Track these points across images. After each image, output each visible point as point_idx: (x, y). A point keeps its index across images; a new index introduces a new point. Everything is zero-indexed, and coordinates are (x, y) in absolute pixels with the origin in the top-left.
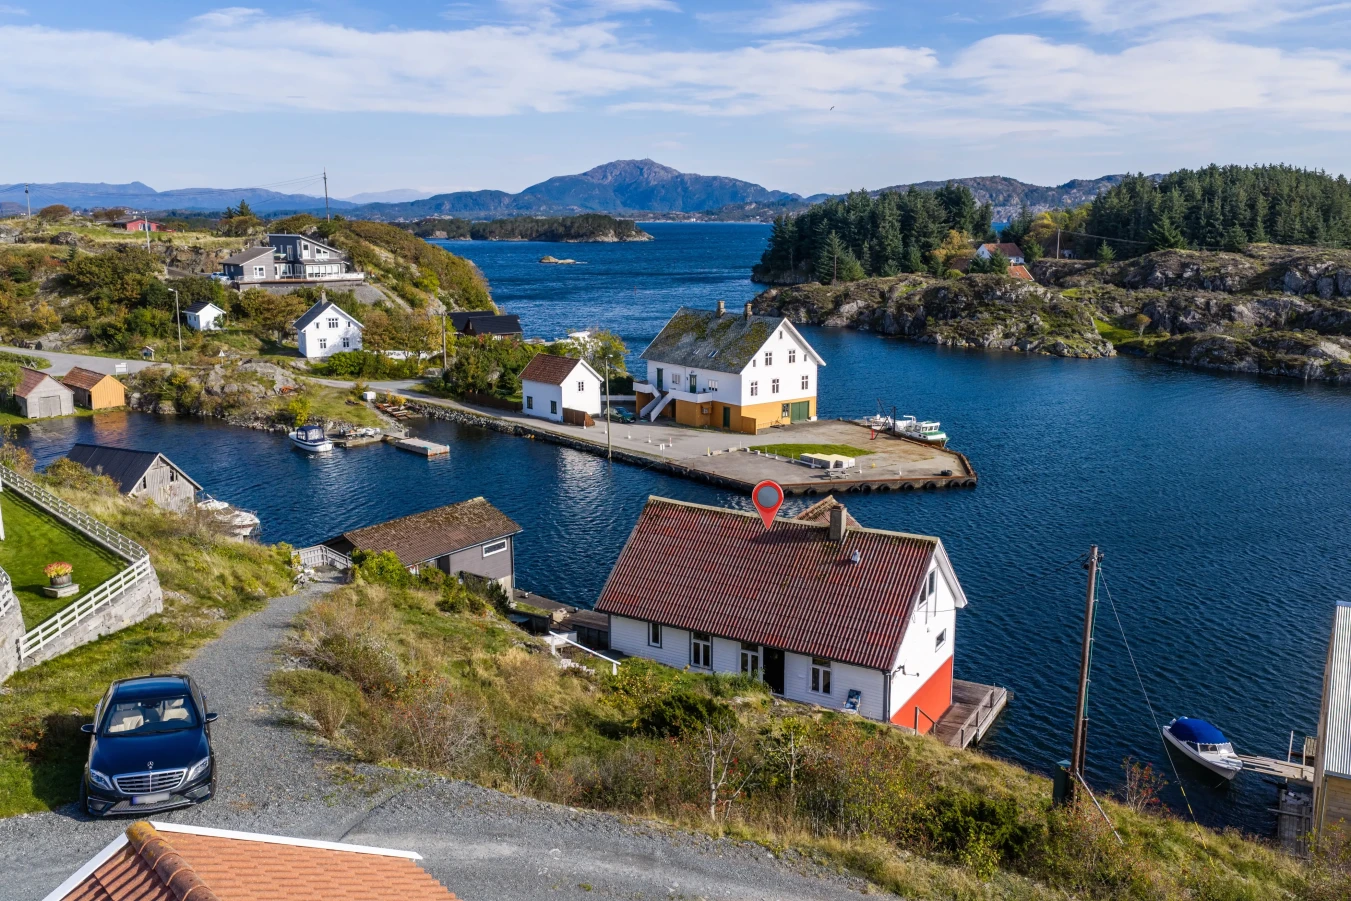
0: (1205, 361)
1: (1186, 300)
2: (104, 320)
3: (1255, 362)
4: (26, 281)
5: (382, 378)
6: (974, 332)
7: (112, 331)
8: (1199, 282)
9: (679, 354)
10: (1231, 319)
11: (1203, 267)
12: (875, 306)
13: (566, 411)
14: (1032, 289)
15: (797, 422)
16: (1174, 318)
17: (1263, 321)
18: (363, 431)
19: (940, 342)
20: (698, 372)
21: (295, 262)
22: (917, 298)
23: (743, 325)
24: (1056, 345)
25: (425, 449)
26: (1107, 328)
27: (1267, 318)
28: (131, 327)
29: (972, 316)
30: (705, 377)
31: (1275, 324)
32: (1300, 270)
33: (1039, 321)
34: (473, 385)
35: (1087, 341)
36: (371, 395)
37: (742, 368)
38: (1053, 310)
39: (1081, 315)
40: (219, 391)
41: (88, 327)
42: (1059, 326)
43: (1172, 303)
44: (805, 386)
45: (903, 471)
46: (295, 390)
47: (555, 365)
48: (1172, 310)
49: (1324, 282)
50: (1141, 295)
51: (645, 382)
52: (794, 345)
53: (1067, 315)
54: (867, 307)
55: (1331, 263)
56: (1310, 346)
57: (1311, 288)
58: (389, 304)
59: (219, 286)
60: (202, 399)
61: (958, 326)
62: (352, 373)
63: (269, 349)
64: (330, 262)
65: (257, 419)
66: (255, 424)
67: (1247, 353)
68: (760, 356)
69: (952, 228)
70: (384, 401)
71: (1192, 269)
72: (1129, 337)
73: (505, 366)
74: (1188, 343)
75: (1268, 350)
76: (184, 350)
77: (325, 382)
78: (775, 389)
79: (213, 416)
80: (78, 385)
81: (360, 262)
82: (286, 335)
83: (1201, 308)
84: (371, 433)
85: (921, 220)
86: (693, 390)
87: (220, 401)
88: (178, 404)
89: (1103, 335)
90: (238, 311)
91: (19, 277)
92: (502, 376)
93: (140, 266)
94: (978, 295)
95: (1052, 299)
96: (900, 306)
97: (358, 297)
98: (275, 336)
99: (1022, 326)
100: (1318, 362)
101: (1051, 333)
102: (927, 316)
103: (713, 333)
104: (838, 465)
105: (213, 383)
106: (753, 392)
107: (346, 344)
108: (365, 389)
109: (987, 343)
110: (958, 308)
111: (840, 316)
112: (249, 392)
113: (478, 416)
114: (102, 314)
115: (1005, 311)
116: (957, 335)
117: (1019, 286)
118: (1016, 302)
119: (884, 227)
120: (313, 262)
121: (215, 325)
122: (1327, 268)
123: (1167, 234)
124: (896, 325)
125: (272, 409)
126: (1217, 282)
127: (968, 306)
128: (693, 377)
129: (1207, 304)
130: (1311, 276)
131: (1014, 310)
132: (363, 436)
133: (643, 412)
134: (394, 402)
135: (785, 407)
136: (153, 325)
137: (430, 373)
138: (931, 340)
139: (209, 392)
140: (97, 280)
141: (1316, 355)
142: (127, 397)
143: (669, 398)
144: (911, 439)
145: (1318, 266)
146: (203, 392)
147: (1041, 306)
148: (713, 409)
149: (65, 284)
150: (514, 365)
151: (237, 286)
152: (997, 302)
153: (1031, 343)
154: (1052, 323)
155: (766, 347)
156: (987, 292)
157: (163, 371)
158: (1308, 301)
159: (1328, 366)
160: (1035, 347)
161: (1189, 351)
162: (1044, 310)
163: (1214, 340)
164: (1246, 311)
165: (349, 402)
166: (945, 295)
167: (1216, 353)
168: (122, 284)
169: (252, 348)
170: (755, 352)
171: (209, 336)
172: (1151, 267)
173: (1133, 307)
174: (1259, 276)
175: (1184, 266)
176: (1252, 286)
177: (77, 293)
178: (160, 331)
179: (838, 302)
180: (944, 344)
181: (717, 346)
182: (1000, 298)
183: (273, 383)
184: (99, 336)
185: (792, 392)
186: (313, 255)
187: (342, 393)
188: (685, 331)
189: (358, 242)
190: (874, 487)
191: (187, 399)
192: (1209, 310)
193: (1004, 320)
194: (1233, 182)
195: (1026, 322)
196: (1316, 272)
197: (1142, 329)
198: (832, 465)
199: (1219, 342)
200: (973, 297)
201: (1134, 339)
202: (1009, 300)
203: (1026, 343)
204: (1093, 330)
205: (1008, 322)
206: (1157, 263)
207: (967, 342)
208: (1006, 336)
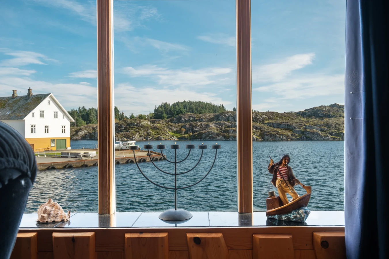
1: (195, 124)
3: (223, 137)
6: (129, 136)
8: (194, 120)
10: (210, 128)
11: (195, 117)
12: (91, 132)
14: (147, 122)
16: (192, 129)
17: (218, 129)
24: (158, 137)
26: (172, 133)
29: (127, 131)
32: (223, 115)
33: (150, 131)
35: (168, 136)
37: (25, 116)
38: (154, 128)
39: (164, 129)
42: (157, 133)
43: (191, 125)
44: (63, 131)
48: (191, 127)
49: (231, 118)
50: (179, 125)
52: (57, 109)
53: (159, 129)
55: (231, 113)
57: (228, 120)
61: (123, 135)
67: (220, 135)
68: (36, 111)
71: (192, 117)
72: (180, 136)
74: (200, 134)
75: (226, 133)
78: (47, 131)
83: (200, 126)
94: (128, 125)
95: (153, 125)
99: (145, 133)
101: (156, 134)
103: (9, 105)
106: (33, 131)
109: (134, 139)
110: (122, 129)
115: (138, 129)
116: (123, 137)
117: (142, 122)
118: (142, 126)
123: (182, 110)
126: (201, 120)
127: (126, 128)
129: (201, 124)
130: (227, 117)
131: (141, 129)
145: (228, 114)
147: (150, 127)
152: (135, 127)
153: (149, 138)
154: (155, 132)
155: (40, 107)
156: (132, 124)
160: (151, 139)
161: (202, 136)
162: (151, 128)
164: (213, 126)
167: (210, 135)
172: (180, 118)
173: (178, 128)
174: (212, 118)
175: (190, 117)
176: (211, 120)
179: (77, 132)
181: (11, 110)
182: (136, 125)
192: (202, 126)
193: (139, 132)
194: (191, 104)
195: (146, 132)
196: (228, 116)
197: (183, 133)
199: (210, 132)
200: (127, 125)
201: (182, 136)
202: (139, 126)
203: (148, 138)
204: (168, 133)
205: (140, 132)
206: (182, 116)
207: (127, 139)
208: (140, 136)
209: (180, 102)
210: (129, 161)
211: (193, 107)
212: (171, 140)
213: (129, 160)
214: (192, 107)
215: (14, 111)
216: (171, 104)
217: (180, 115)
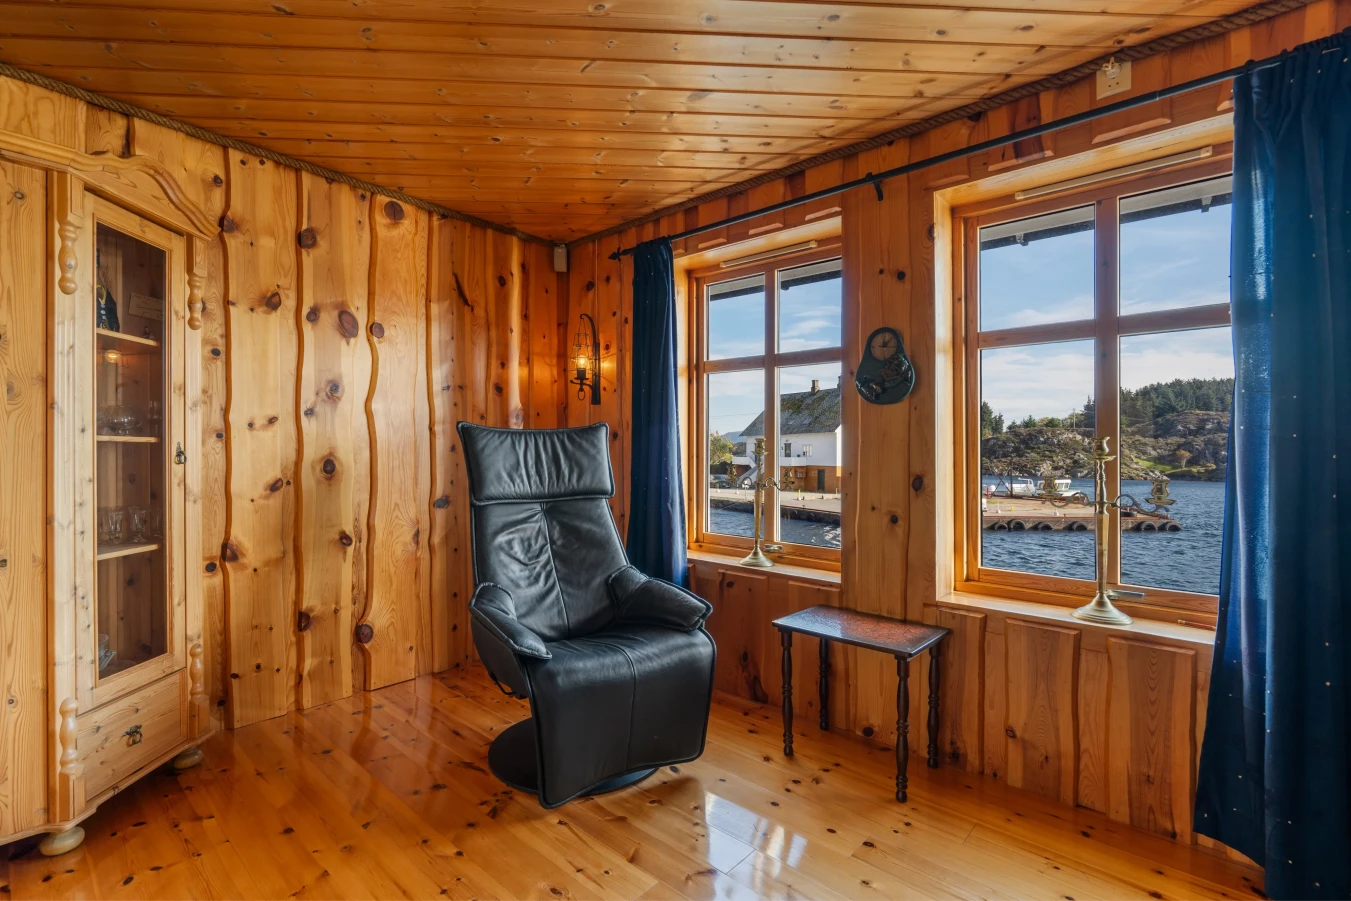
6: (1025, 466)
14: (1071, 436)
16: (1215, 454)
19: (996, 474)
20: (793, 439)
26: (1147, 464)
29: (1020, 456)
30: (799, 442)
33: (1082, 456)
35: (1136, 469)
43: (1207, 443)
48: (1211, 447)
50: (1169, 441)
51: (743, 455)
61: (1010, 463)
71: (1213, 422)
72: (1174, 469)
86: (788, 455)
94: (1024, 442)
95: (1089, 443)
99: (1069, 461)
103: (807, 405)
109: (1039, 474)
110: (1008, 451)
115: (1049, 451)
116: (1010, 468)
117: (1060, 434)
118: (1058, 445)
127: (1016, 450)
128: (789, 443)
131: (1058, 451)
147: (1081, 447)
148: (807, 472)
152: (1041, 446)
153: (1081, 472)
156: (1032, 439)
160: (1087, 474)
172: (1170, 424)
173: (1165, 450)
175: (1204, 421)
181: (811, 415)
182: (1044, 443)
193: (1051, 457)
195: (1071, 458)
197: (1184, 463)
200: (1020, 443)
201: (1179, 470)
202: (1053, 444)
203: (1077, 472)
204: (1137, 463)
205: (1055, 459)
206: (1175, 420)
207: (1020, 474)
208: (1056, 468)
209: (1164, 383)
210: (1075, 526)
211: (1208, 396)
212: (1146, 479)
213: (1074, 523)
214: (1203, 394)
215: (817, 418)
216: (1134, 391)
217: (1168, 416)
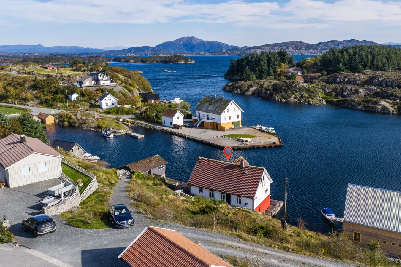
0: (349, 106)
1: (345, 88)
2: (46, 97)
3: (363, 107)
4: (23, 86)
5: (124, 114)
6: (286, 97)
7: (48, 101)
8: (349, 82)
9: (205, 109)
10: (358, 94)
11: (351, 78)
12: (259, 89)
13: (174, 125)
14: (303, 85)
15: (236, 127)
16: (342, 93)
17: (366, 94)
18: (120, 131)
19: (277, 100)
20: (209, 114)
21: (97, 80)
22: (271, 87)
23: (221, 101)
24: (309, 101)
25: (138, 136)
26: (324, 96)
27: (367, 93)
28: (54, 100)
29: (286, 92)
30: (211, 115)
31: (369, 95)
32: (377, 79)
33: (305, 94)
34: (149, 117)
35: (318, 100)
36: (121, 120)
37: (221, 113)
38: (308, 91)
39: (316, 92)
40: (80, 119)
41: (41, 100)
42: (310, 95)
43: (341, 89)
44: (238, 117)
45: (263, 142)
46: (101, 119)
47: (171, 112)
48: (341, 91)
49: (383, 83)
50: (333, 86)
51: (195, 116)
52: (235, 107)
53: (312, 92)
54: (257, 89)
56: (378, 102)
57: (380, 85)
58: (123, 92)
59: (77, 88)
60: (76, 121)
61: (282, 95)
62: (115, 113)
63: (92, 106)
64: (107, 80)
65: (91, 127)
66: (91, 129)
67: (361, 104)
68: (226, 110)
69: (282, 63)
70: (125, 122)
71: (347, 78)
72: (330, 99)
73: (157, 111)
74: (345, 101)
75: (366, 103)
76: (68, 106)
77: (108, 116)
78: (230, 119)
79: (79, 126)
80: (42, 118)
81: (115, 79)
82: (96, 101)
83: (349, 90)
84: (123, 132)
85: (273, 61)
86: (208, 119)
87: (80, 122)
88: (69, 123)
89: (322, 98)
90: (82, 94)
91: (21, 85)
92: (156, 114)
93: (55, 82)
94: (288, 86)
95: (308, 87)
96: (266, 89)
97: (115, 90)
98: (93, 102)
99: (300, 95)
100: (380, 107)
101: (308, 98)
102: (273, 92)
103: (213, 104)
104: (246, 141)
105: (78, 117)
106: (224, 120)
107: (113, 105)
108: (120, 118)
109: (290, 100)
110: (282, 90)
111: (249, 91)
112: (88, 119)
113: (151, 126)
114: (45, 96)
115: (295, 91)
116: (282, 98)
117: (299, 84)
118: (298, 88)
119: (262, 63)
120: (102, 80)
121: (77, 99)
122: (384, 79)
123: (341, 68)
124: (265, 95)
125: (95, 124)
126: (354, 83)
127: (285, 89)
128: (208, 115)
129: (351, 89)
130: (380, 81)
131: (298, 91)
132: (120, 132)
133: (195, 124)
134: (127, 122)
135: (233, 123)
136: (59, 99)
137: (136, 112)
138: (275, 99)
139: (77, 119)
140: (43, 86)
141: (380, 105)
142: (55, 121)
143: (202, 121)
144: (266, 132)
145: (382, 78)
146: (76, 119)
148: (214, 124)
149: (34, 87)
150: (160, 111)
151: (82, 87)
152: (293, 88)
153: (302, 100)
154: (308, 94)
155: (228, 108)
156: (290, 85)
157: (64, 113)
158: (379, 88)
159: (383, 108)
160: (303, 102)
161: (345, 103)
162: (306, 91)
163: (352, 100)
164: (362, 91)
165: (115, 122)
166: (278, 86)
167: (353, 104)
168: (50, 87)
169: (87, 106)
170: (225, 109)
171: (75, 102)
172: (336, 78)
173: (331, 90)
174: (366, 81)
175: (345, 77)
176: (364, 83)
177: (38, 90)
178: (61, 101)
179: (249, 87)
180: (278, 100)
181: (214, 107)
182: (294, 87)
183: (94, 117)
184: (44, 102)
185: (235, 119)
186: (102, 78)
187: (113, 119)
188: (206, 102)
189: (114, 73)
190: (256, 147)
191: (72, 121)
192: (351, 91)
193: (295, 94)
194: (362, 50)
195: (301, 94)
196: (381, 80)
197: (333, 96)
198: (245, 141)
202: (296, 88)
204: (319, 97)
206: (338, 76)
207: (284, 100)
208: (295, 98)
212: (318, 105)
